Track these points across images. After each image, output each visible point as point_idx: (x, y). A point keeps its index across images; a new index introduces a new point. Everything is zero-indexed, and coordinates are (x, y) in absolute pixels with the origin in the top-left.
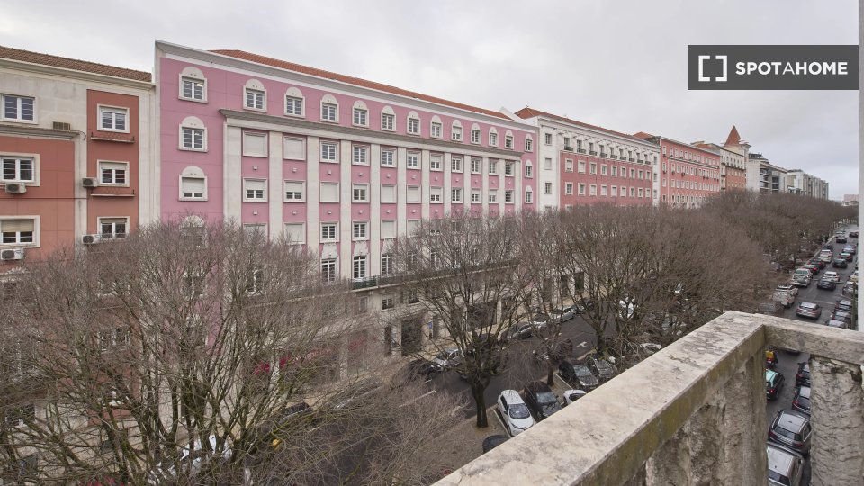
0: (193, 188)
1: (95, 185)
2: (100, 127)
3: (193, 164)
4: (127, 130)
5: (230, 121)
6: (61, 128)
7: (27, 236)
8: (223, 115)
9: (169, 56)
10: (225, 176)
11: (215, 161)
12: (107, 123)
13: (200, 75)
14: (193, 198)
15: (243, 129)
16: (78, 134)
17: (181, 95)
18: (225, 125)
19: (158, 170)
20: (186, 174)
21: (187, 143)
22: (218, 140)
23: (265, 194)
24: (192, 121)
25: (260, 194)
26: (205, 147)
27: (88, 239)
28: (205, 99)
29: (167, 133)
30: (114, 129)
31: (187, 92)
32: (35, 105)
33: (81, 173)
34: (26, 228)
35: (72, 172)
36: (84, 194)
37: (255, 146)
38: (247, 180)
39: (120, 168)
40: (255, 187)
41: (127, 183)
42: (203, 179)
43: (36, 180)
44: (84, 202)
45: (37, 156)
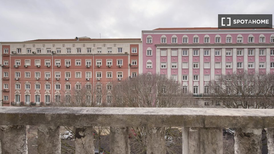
0: (149, 65)
1: (131, 65)
2: (132, 53)
3: (149, 59)
4: (137, 53)
5: (158, 47)
6: (126, 53)
7: (121, 76)
8: (156, 46)
9: (144, 34)
10: (156, 62)
11: (154, 58)
12: (133, 51)
13: (151, 37)
14: (149, 68)
15: (161, 49)
16: (128, 54)
17: (147, 43)
18: (156, 48)
19: (142, 61)
20: (148, 62)
21: (148, 54)
22: (155, 53)
23: (166, 66)
24: (149, 49)
25: (165, 66)
26: (152, 55)
27: (130, 77)
28: (152, 42)
29: (144, 52)
30: (134, 53)
31: (148, 41)
32: (122, 49)
33: (129, 63)
34: (121, 74)
35: (128, 62)
36: (129, 67)
37: (164, 53)
38: (162, 63)
39: (135, 61)
40: (164, 64)
41: (137, 65)
42: (151, 63)
43: (122, 65)
44: (130, 69)
45: (122, 59)
